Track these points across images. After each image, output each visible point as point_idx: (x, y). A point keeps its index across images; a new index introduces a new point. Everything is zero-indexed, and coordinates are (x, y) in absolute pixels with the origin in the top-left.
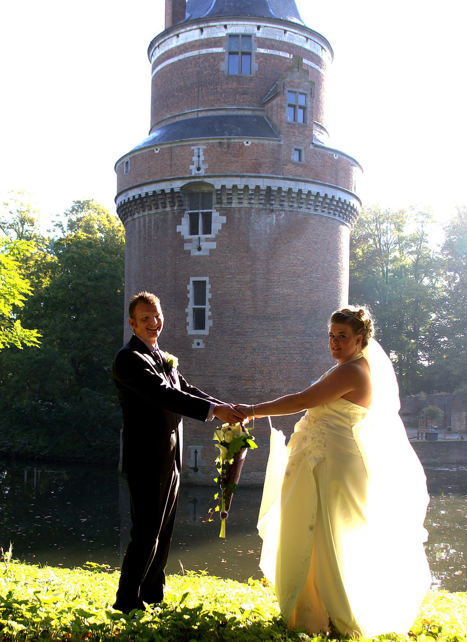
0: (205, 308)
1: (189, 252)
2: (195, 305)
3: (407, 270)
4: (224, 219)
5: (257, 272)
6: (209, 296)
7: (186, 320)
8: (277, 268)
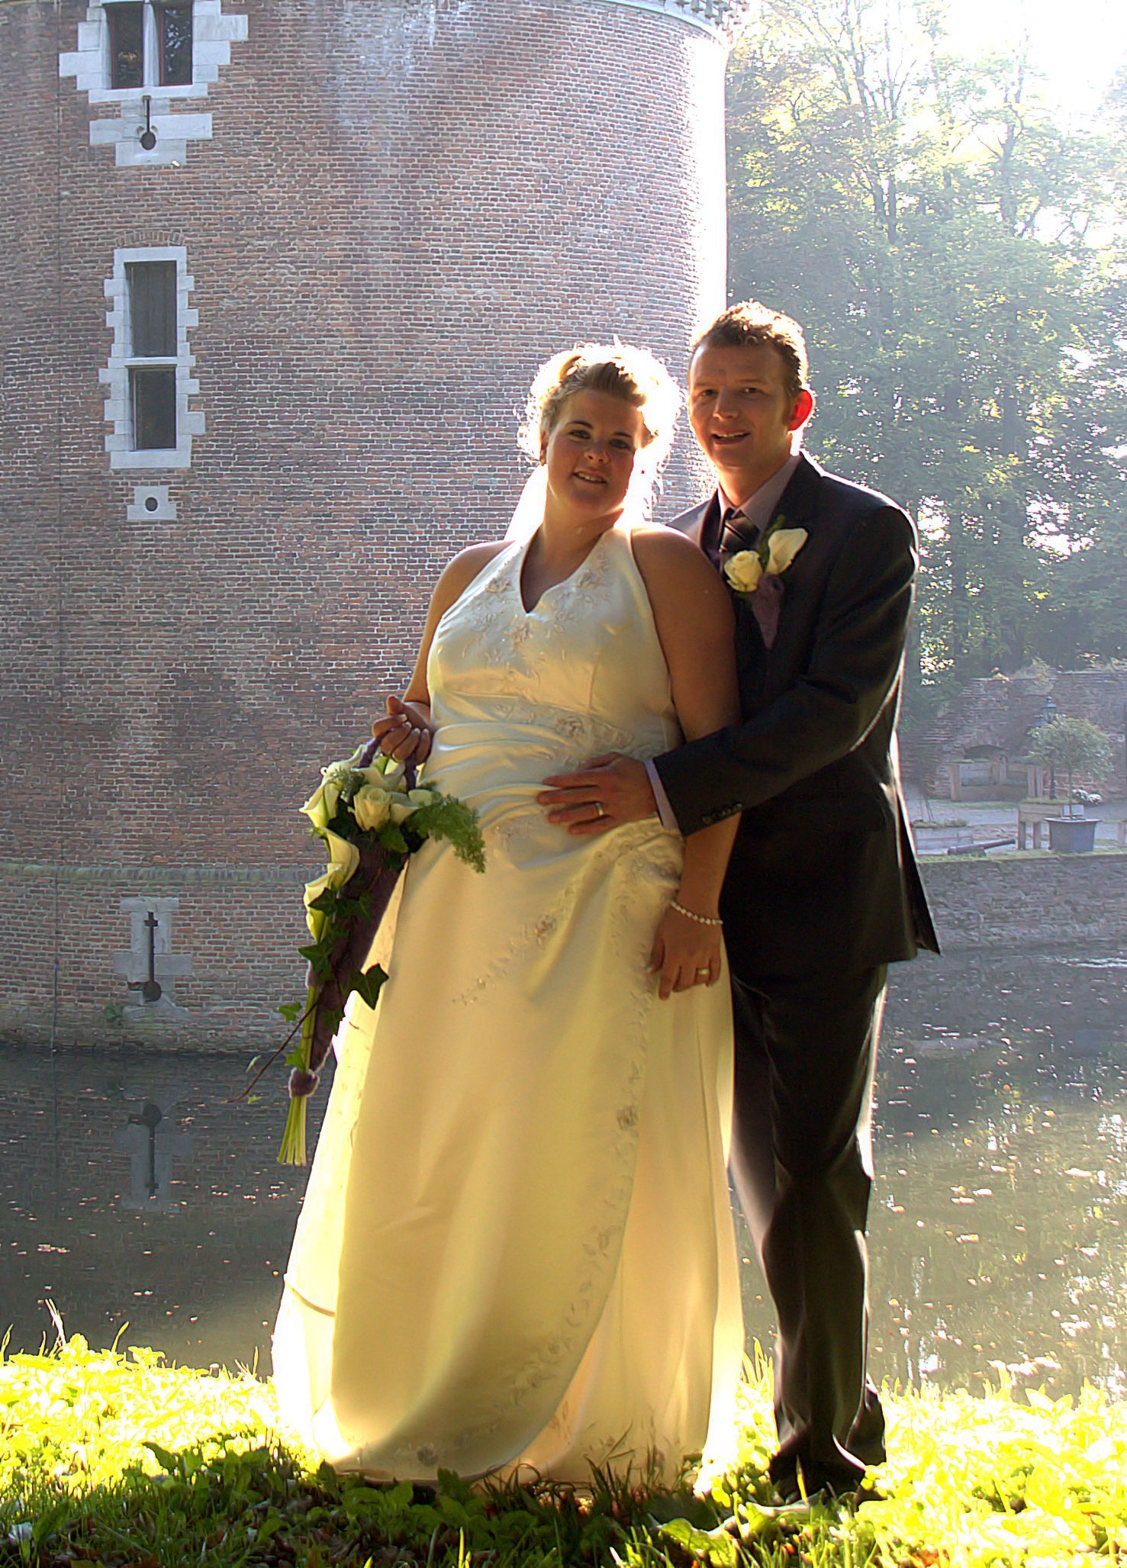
0: (174, 366)
1: (108, 153)
2: (136, 354)
3: (970, 184)
4: (239, 26)
5: (368, 222)
6: (187, 318)
7: (101, 414)
8: (445, 205)
